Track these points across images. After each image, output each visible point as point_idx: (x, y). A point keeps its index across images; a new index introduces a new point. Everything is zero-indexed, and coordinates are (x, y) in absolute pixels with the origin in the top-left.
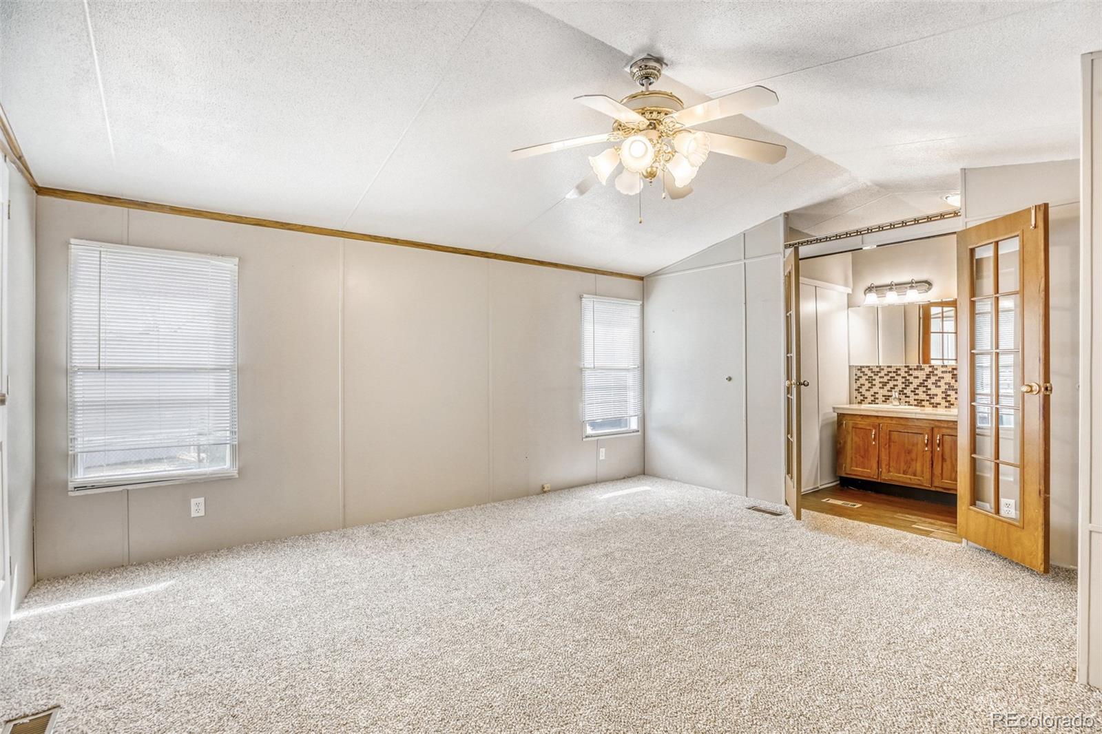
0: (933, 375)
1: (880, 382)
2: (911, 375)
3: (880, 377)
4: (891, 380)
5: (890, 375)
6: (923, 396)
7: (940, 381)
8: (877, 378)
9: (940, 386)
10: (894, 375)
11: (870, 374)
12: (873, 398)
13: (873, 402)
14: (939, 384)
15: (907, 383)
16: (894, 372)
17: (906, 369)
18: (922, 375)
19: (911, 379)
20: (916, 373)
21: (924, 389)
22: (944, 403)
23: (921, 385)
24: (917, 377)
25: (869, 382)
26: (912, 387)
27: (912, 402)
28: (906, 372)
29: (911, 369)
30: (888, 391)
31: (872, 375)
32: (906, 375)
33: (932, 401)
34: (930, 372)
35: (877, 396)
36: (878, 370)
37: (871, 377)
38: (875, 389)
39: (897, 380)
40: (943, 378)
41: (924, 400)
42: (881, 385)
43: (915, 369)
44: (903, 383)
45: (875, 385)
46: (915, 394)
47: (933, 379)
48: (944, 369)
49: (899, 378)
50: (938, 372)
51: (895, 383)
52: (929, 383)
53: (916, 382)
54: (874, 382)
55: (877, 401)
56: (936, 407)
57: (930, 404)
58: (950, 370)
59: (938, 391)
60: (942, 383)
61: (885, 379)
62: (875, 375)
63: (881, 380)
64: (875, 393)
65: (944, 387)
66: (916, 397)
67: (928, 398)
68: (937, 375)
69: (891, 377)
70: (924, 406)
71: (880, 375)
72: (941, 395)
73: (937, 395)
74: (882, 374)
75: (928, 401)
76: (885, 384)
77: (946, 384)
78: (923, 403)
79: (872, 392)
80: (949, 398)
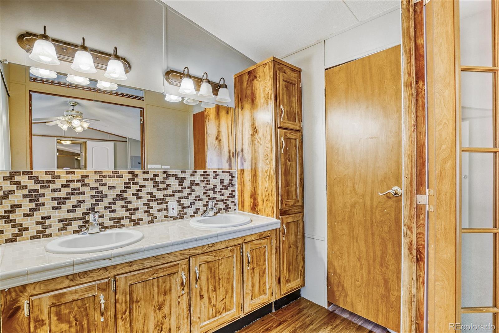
0: (134, 184)
1: (54, 199)
2: (105, 184)
3: (54, 191)
4: (73, 194)
5: (73, 185)
6: (121, 213)
7: (141, 191)
8: (47, 192)
9: (141, 198)
10: (78, 185)
11: (31, 185)
12: (40, 228)
13: (42, 234)
14: (140, 194)
15: (99, 197)
16: (78, 181)
17: (97, 177)
18: (119, 184)
19: (104, 189)
20: (110, 182)
21: (123, 203)
22: (147, 218)
23: (120, 197)
24: (113, 188)
25: (31, 201)
26: (106, 202)
27: (108, 223)
28: (96, 181)
29: (105, 177)
30: (68, 211)
31: (38, 187)
32: (97, 185)
33: (134, 217)
34: (129, 179)
35: (48, 222)
36: (49, 178)
37: (36, 191)
38: (44, 211)
39: (84, 193)
40: (144, 186)
41: (123, 218)
42: (55, 203)
43: (110, 177)
44: (92, 197)
45: (43, 204)
46: (110, 212)
47: (134, 188)
48: (146, 176)
49: (86, 189)
50: (139, 180)
51: (81, 197)
52: (128, 195)
53: (112, 194)
54: (41, 200)
55: (48, 231)
56: (138, 224)
57: (130, 221)
58: (152, 177)
59: (139, 204)
60: (143, 194)
61: (63, 193)
62: (43, 187)
63: (56, 195)
64: (43, 218)
65: (146, 198)
66: (113, 215)
67: (127, 214)
68: (137, 183)
69: (74, 189)
70: (123, 226)
71: (52, 186)
72: (143, 208)
73: (138, 209)
74: (57, 184)
75: (127, 218)
76: (61, 201)
77: (148, 193)
78: (122, 222)
79: (38, 216)
80: (151, 211)
